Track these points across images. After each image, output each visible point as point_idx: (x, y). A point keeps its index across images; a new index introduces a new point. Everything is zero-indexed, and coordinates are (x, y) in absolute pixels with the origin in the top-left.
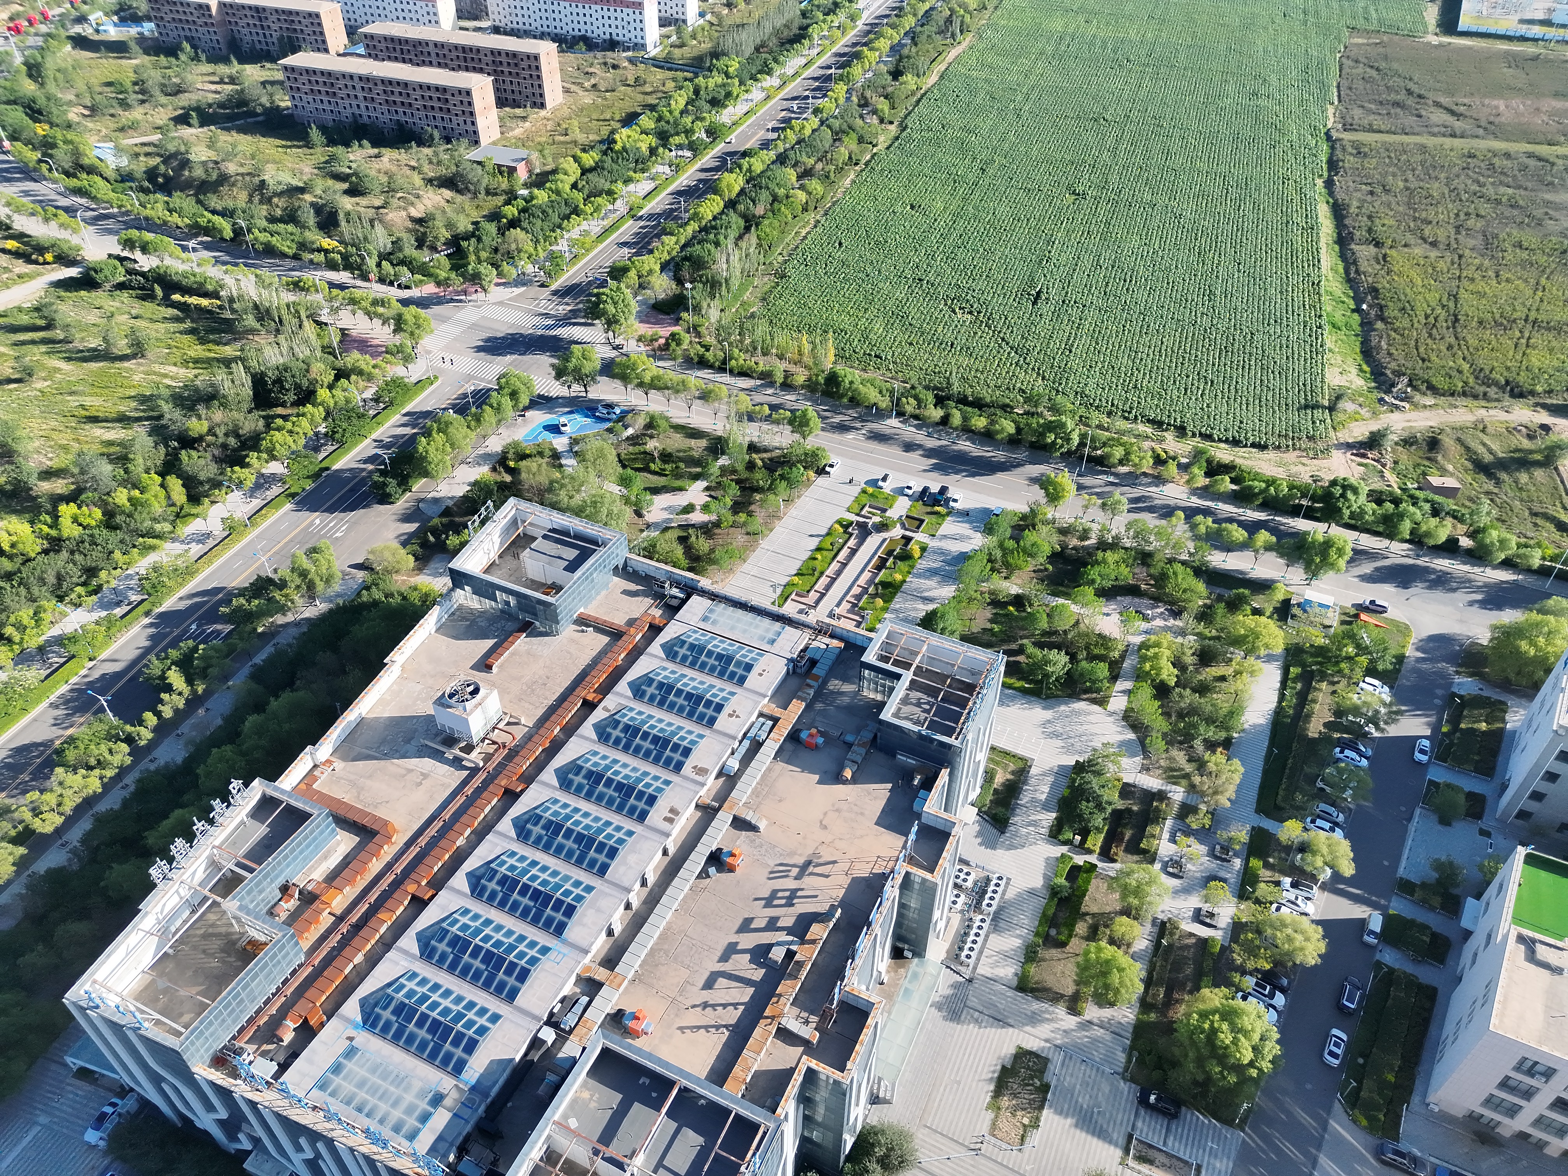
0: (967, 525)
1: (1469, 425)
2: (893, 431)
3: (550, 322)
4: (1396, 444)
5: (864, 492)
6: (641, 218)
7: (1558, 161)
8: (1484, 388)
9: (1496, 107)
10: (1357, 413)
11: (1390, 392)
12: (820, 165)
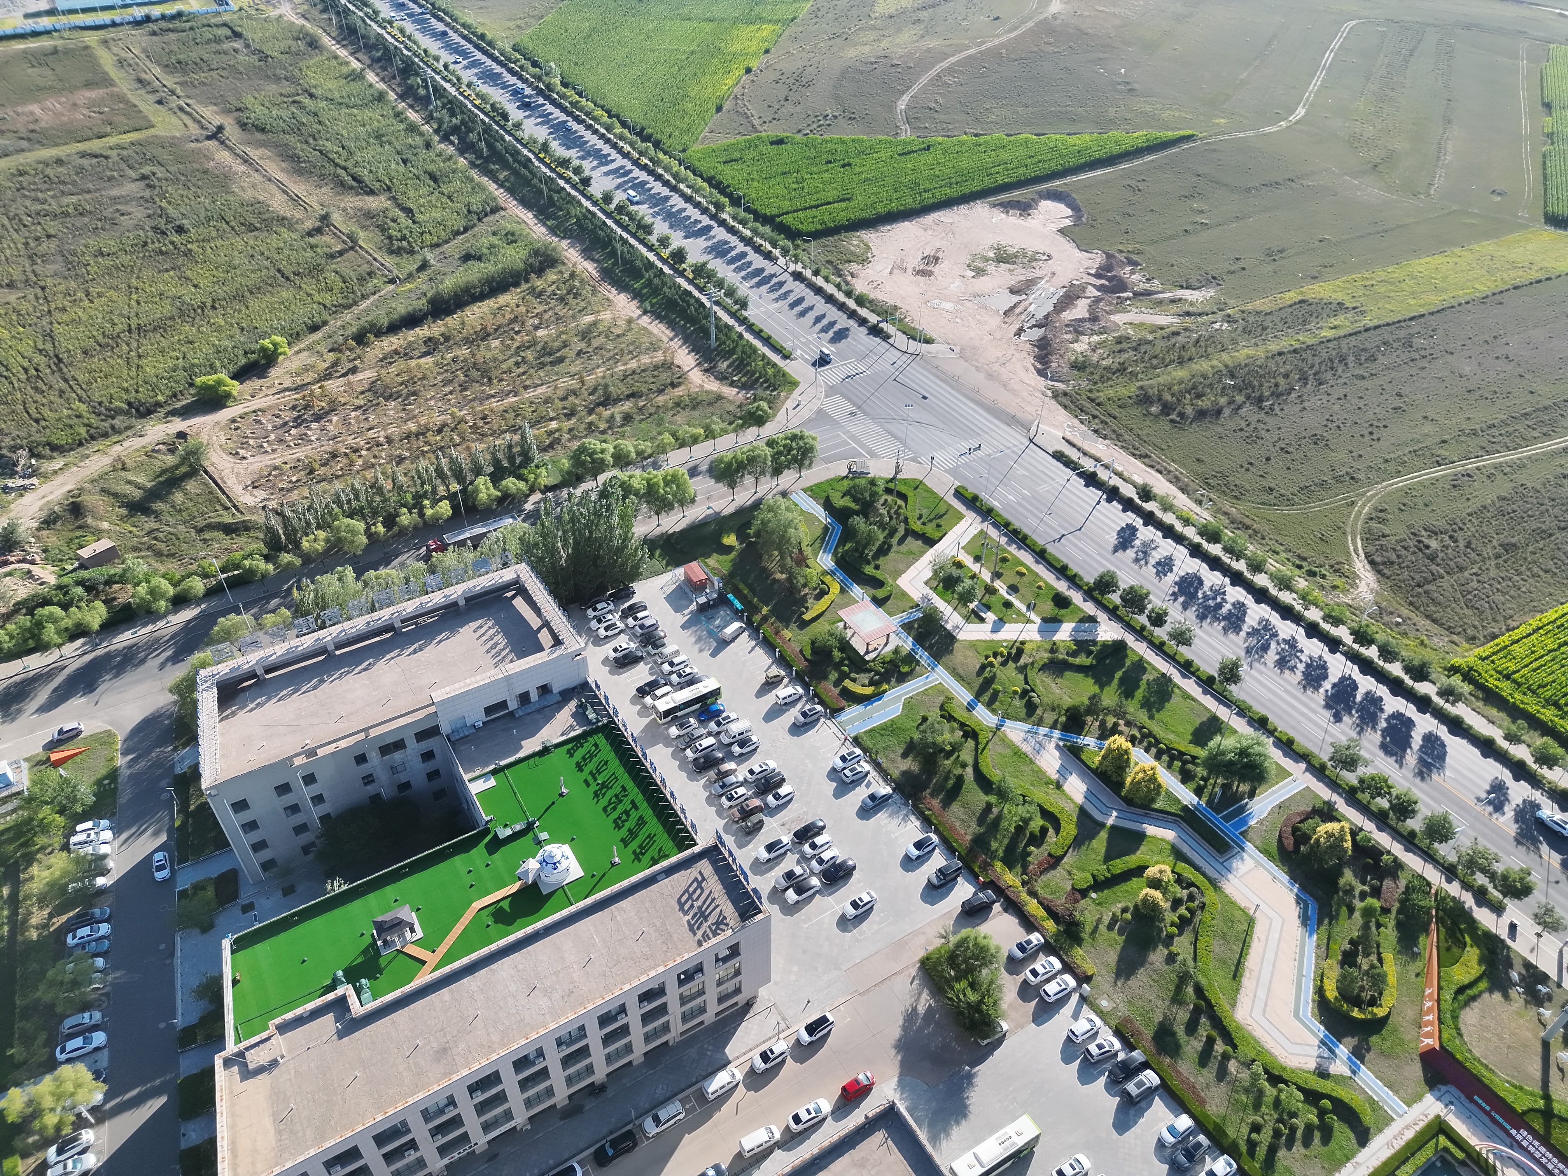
1: (106, 469)
4: (39, 529)
7: (113, 153)
8: (110, 421)
9: (32, 113)
11: (15, 473)
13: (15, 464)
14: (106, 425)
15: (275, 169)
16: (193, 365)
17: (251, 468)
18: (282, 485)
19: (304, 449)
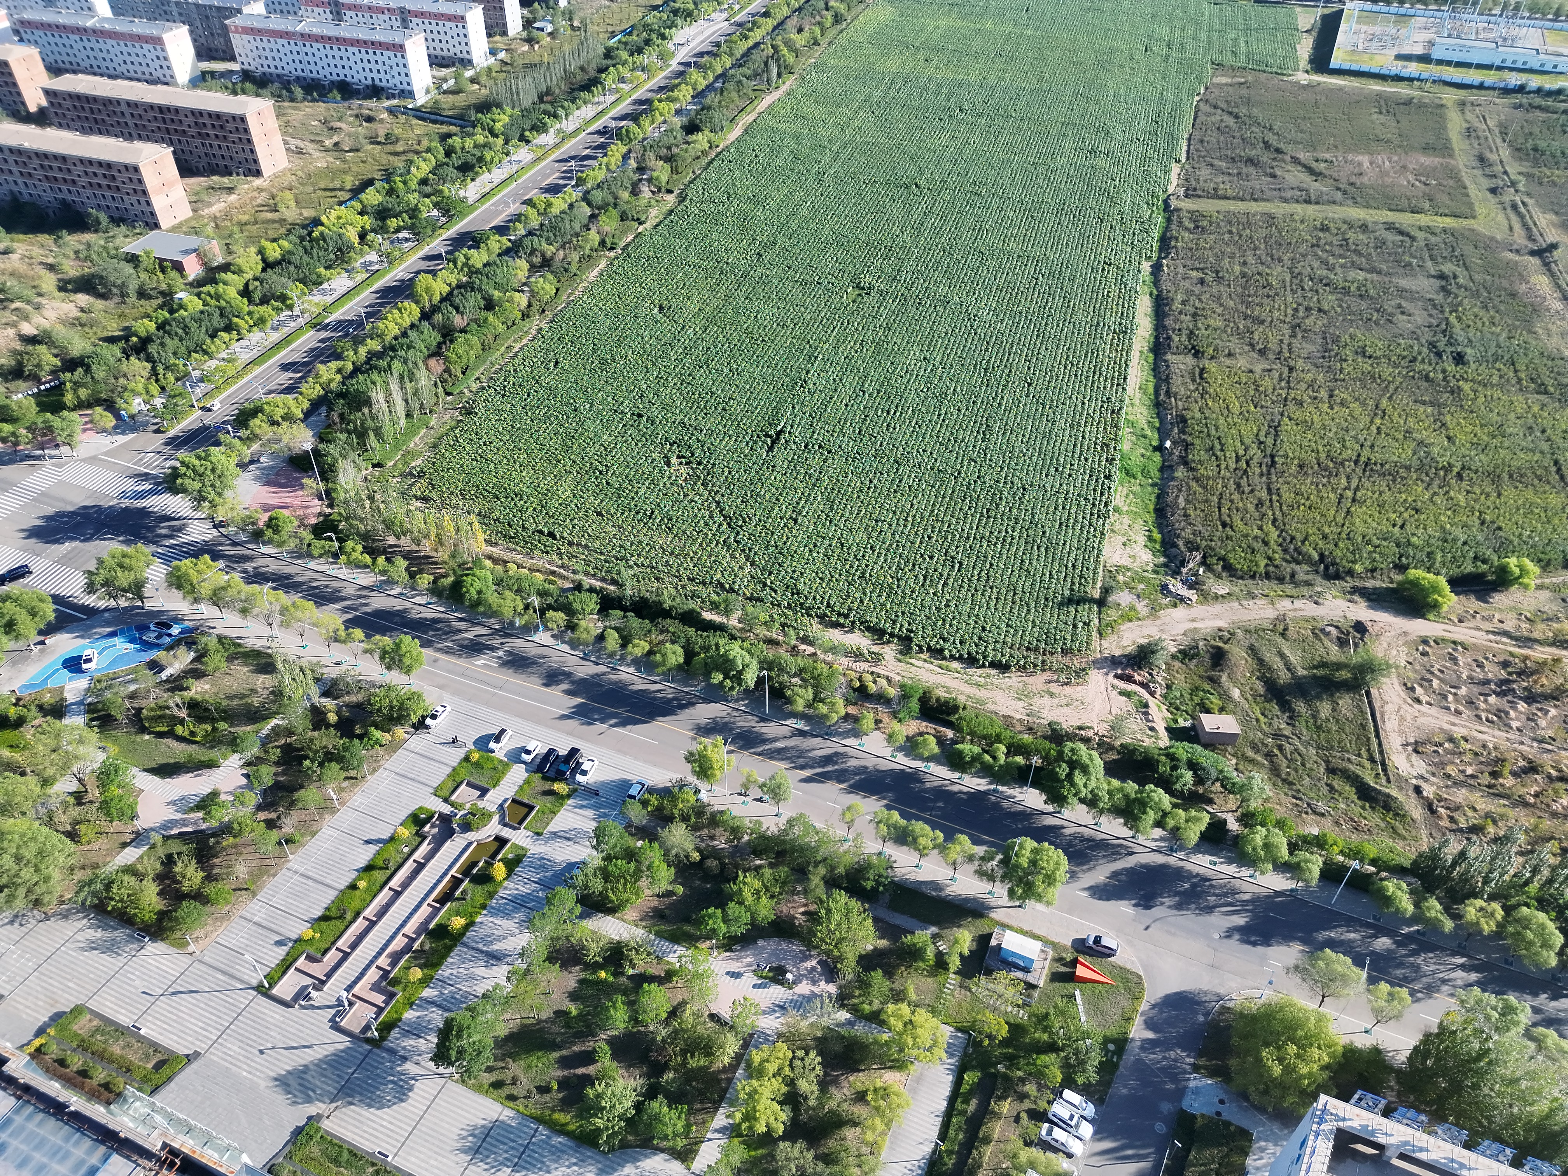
0: (588, 813)
1: (1267, 625)
2: (540, 651)
3: (147, 486)
4: (1173, 657)
5: (467, 759)
6: (326, 327)
7: (1420, 235)
8: (1293, 565)
9: (1360, 164)
10: (1132, 608)
11: (1179, 573)
12: (561, 253)
13: (1183, 564)
14: (1288, 568)
16: (1409, 543)
17: (1421, 720)
18: (1451, 770)
19: (1497, 733)
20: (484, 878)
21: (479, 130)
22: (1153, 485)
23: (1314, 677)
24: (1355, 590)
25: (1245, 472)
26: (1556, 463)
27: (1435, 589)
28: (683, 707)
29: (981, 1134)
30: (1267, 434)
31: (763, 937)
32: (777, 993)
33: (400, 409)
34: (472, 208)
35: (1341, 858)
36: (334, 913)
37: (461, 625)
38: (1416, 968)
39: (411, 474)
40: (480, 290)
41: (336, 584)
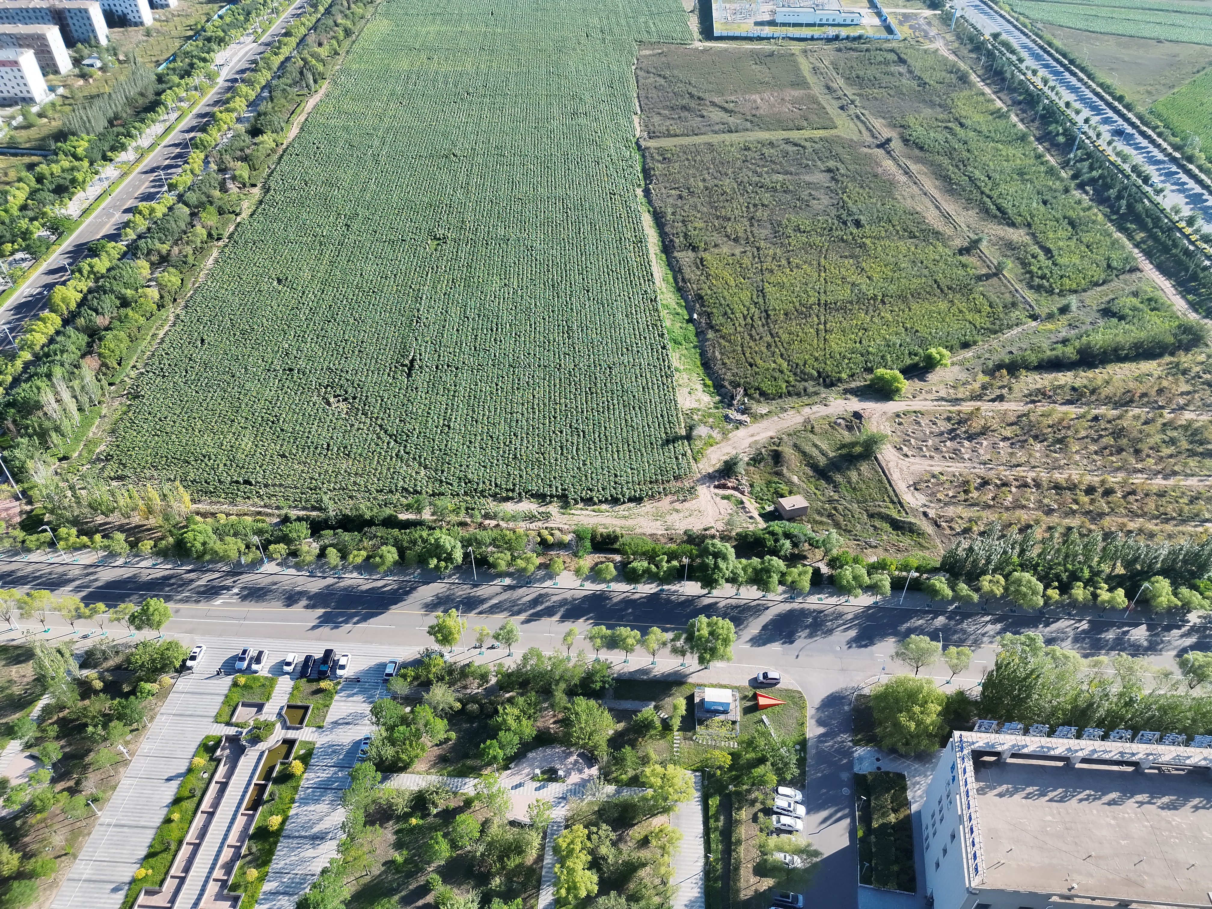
0: (360, 698)
1: (800, 427)
2: (270, 579)
4: (748, 464)
5: (235, 685)
7: (808, 144)
8: (803, 383)
9: (755, 101)
10: (710, 437)
11: (732, 405)
12: (176, 250)
13: (733, 398)
14: (801, 386)
15: (930, 185)
16: (869, 353)
17: (912, 468)
18: (939, 496)
19: (958, 465)
20: (286, 777)
21: (61, 156)
22: (695, 347)
23: (841, 455)
24: (846, 391)
25: (752, 326)
26: (936, 281)
27: (895, 379)
28: (408, 593)
29: (733, 839)
30: (758, 296)
31: (530, 751)
32: (554, 789)
33: (72, 406)
34: (77, 223)
35: (897, 573)
36: (158, 848)
37: (192, 576)
38: (964, 632)
39: (98, 459)
40: (112, 291)
41: (61, 569)
